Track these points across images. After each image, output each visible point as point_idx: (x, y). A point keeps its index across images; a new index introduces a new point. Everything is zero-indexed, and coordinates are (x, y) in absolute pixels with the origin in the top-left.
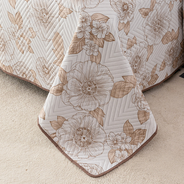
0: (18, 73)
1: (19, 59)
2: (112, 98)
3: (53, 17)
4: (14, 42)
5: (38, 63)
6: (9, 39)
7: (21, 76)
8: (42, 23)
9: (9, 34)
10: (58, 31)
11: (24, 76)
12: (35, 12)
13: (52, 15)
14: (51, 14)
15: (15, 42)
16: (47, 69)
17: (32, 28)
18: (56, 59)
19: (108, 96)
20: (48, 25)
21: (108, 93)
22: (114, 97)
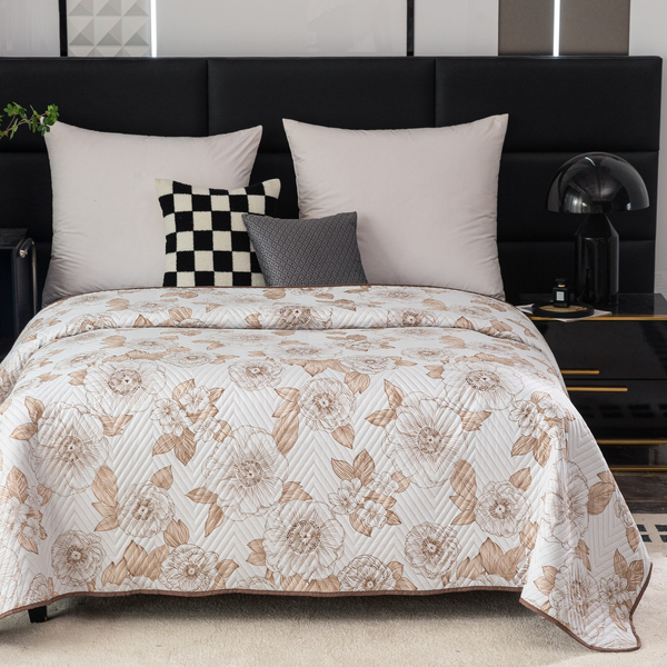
0: (353, 584)
1: (357, 552)
2: (591, 516)
3: (450, 436)
4: (344, 519)
5: (411, 540)
6: (330, 517)
7: (360, 588)
8: (426, 456)
9: (332, 506)
10: (464, 458)
11: (370, 585)
12: (408, 439)
13: (447, 434)
14: (444, 434)
15: (347, 518)
16: (434, 543)
17: (401, 472)
18: (459, 512)
19: (586, 515)
20: (439, 455)
21: (585, 509)
22: (593, 514)
